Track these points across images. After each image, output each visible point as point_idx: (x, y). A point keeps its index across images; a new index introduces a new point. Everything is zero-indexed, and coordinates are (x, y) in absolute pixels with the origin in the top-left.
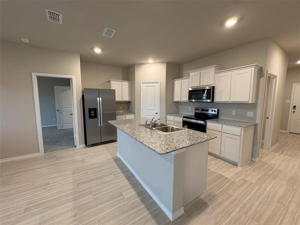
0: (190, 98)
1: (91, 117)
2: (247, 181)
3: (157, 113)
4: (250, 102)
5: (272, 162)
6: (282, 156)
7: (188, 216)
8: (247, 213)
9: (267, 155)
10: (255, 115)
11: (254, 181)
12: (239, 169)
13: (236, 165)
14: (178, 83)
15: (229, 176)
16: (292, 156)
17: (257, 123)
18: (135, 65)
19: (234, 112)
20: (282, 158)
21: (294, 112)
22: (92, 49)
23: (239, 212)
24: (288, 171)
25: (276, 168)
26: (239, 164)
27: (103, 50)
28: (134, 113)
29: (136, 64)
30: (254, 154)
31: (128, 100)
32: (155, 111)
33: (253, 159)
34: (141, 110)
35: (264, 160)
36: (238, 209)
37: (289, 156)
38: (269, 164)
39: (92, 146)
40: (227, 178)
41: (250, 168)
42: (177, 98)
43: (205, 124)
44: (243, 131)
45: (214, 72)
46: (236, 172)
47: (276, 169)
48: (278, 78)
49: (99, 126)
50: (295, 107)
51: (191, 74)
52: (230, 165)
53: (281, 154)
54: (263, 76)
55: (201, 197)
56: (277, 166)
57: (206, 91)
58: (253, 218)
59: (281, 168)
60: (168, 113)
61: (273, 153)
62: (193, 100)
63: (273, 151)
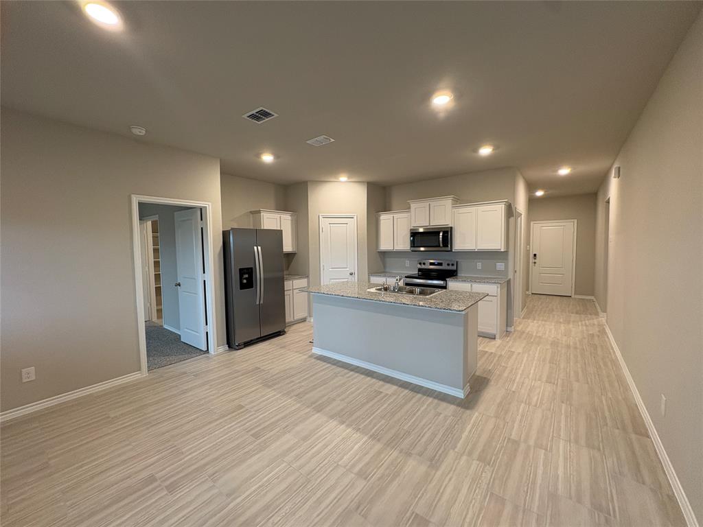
0: (413, 244)
1: (243, 286)
2: (514, 352)
3: (351, 274)
4: (502, 250)
5: (528, 330)
6: (535, 322)
7: (476, 391)
8: (528, 377)
9: (520, 323)
10: (506, 267)
11: (520, 350)
12: (498, 342)
13: (494, 338)
14: (385, 219)
15: (493, 350)
16: (546, 321)
17: (509, 277)
18: (309, 183)
19: (479, 266)
20: (537, 325)
21: (535, 263)
22: (258, 155)
23: (521, 378)
24: (547, 335)
25: (534, 334)
26: (497, 336)
27: (277, 156)
28: (308, 277)
29: (310, 181)
30: (508, 322)
31: (291, 250)
32: (349, 270)
33: (509, 329)
34: (322, 269)
35: (519, 328)
36: (519, 376)
37: (542, 321)
38: (527, 332)
39: (245, 347)
40: (492, 353)
41: (510, 340)
42: (385, 245)
43: (445, 285)
44: (499, 289)
45: (450, 206)
46: (497, 345)
47: (536, 336)
48: (523, 216)
49: (258, 303)
50: (535, 255)
51: (413, 206)
52: (488, 340)
53: (534, 320)
54: (513, 216)
55: (477, 374)
56: (535, 332)
57: (441, 234)
58: (535, 380)
59: (540, 334)
60: (373, 272)
61: (525, 320)
62: (422, 249)
63: (523, 318)
